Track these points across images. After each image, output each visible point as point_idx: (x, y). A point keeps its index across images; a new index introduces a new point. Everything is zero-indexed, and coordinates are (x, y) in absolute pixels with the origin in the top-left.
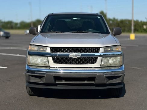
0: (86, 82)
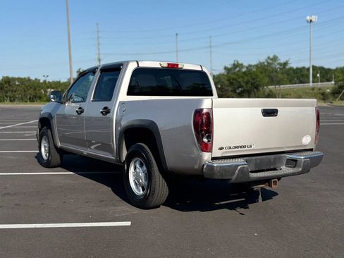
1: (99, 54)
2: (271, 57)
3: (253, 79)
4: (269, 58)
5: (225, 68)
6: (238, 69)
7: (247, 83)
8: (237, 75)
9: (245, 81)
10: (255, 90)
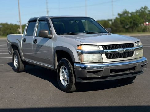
0: (128, 72)
1: (47, 9)
2: (143, 7)
3: (134, 20)
4: (142, 8)
5: (119, 14)
6: (126, 15)
7: (131, 23)
8: (125, 18)
9: (130, 21)
10: (136, 26)
